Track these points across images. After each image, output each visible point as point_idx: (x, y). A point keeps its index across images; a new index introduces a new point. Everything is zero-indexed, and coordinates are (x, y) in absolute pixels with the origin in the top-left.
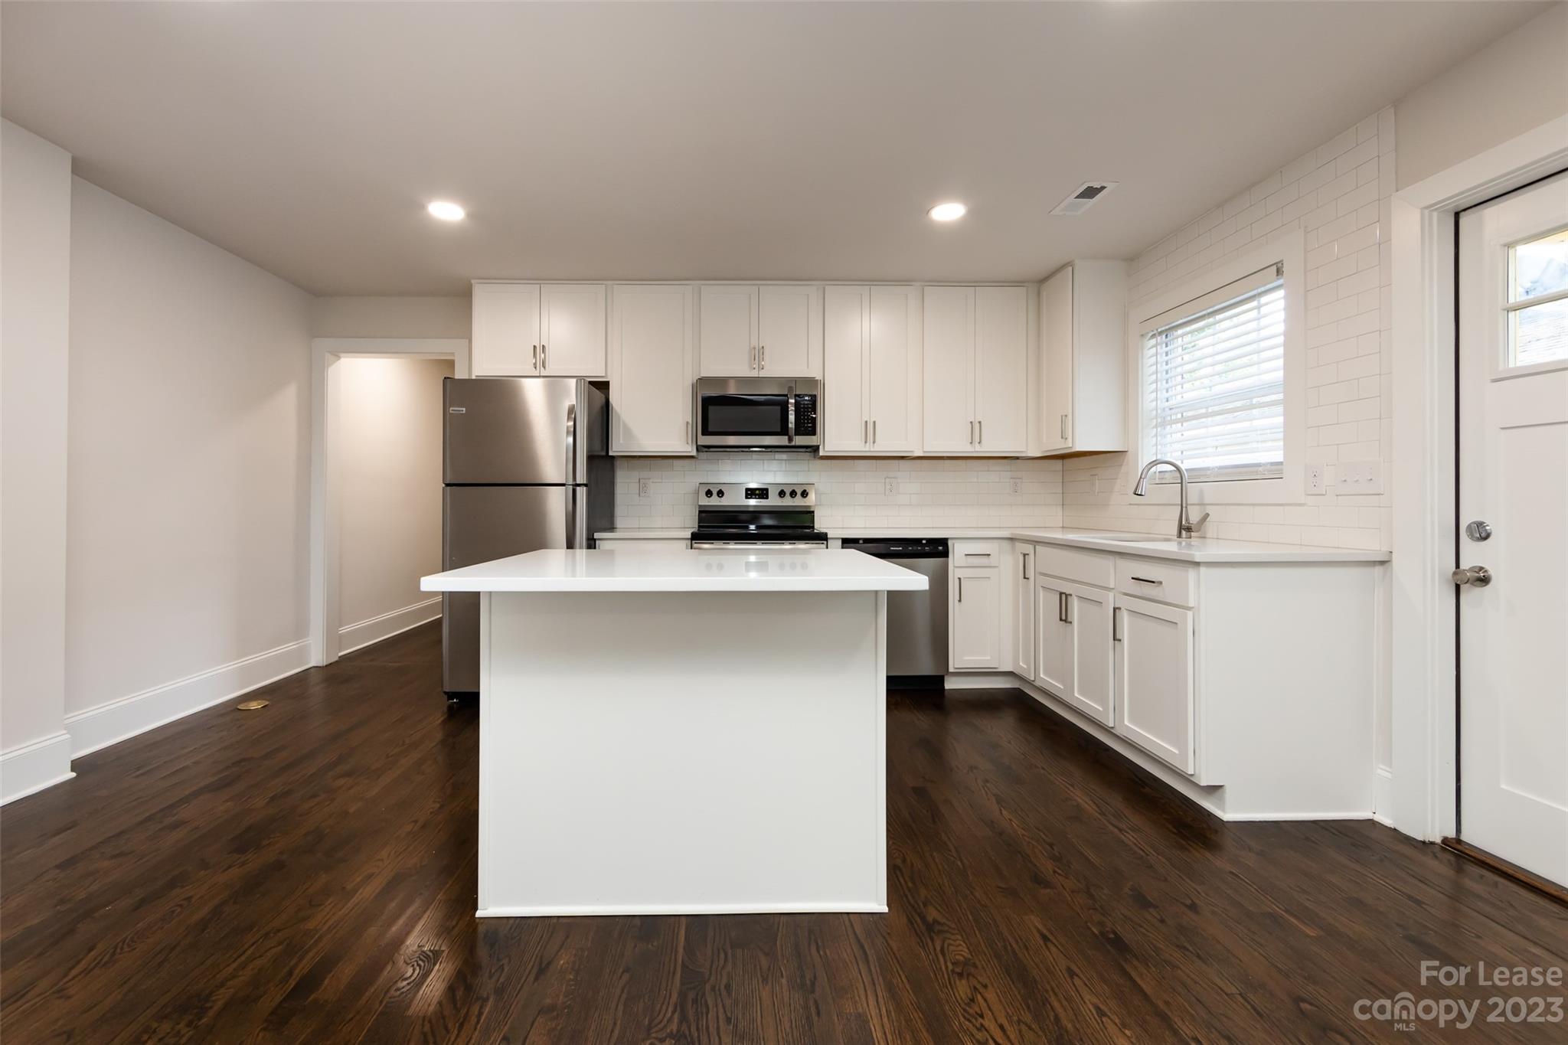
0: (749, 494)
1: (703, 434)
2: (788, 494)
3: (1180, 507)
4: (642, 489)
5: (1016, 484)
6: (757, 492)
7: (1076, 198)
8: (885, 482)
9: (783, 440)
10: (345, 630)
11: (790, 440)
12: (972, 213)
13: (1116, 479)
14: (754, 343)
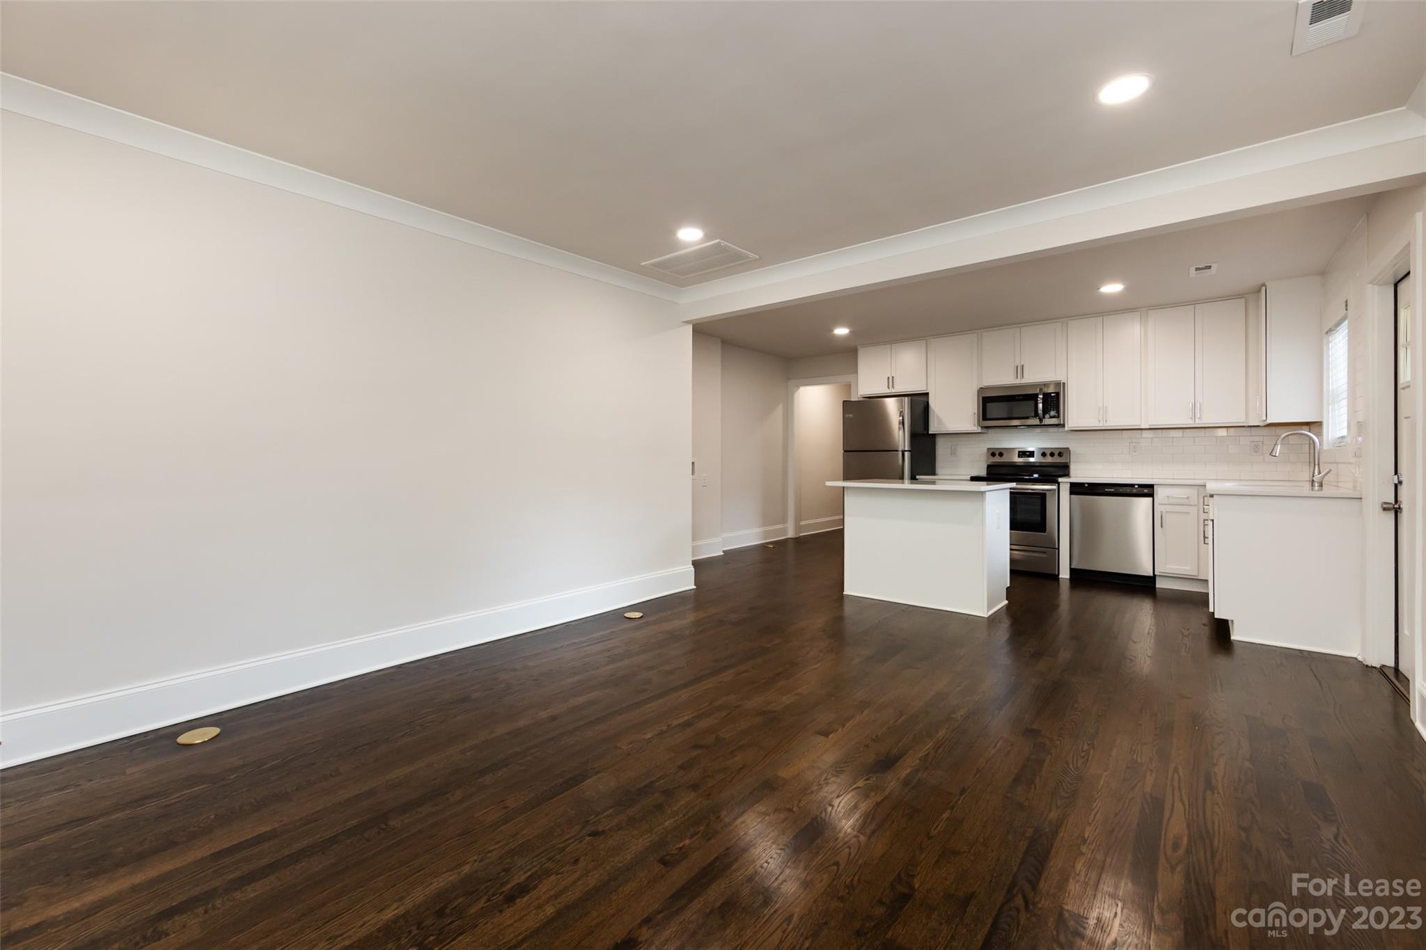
0: (1021, 455)
1: (983, 420)
2: (1048, 455)
4: (953, 453)
6: (1027, 453)
9: (1036, 421)
10: (803, 523)
11: (1041, 420)
12: (1126, 289)
14: (1018, 363)
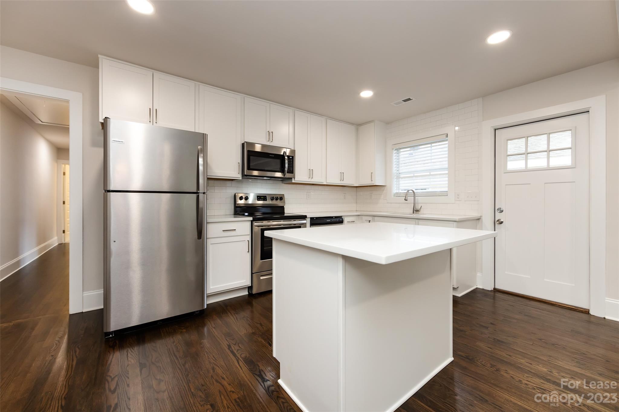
0: (259, 199)
1: (248, 169)
2: (274, 199)
3: (413, 204)
5: (345, 196)
6: (262, 198)
7: (403, 101)
8: (307, 194)
11: (284, 175)
12: (374, 96)
13: (382, 195)
14: (268, 129)
